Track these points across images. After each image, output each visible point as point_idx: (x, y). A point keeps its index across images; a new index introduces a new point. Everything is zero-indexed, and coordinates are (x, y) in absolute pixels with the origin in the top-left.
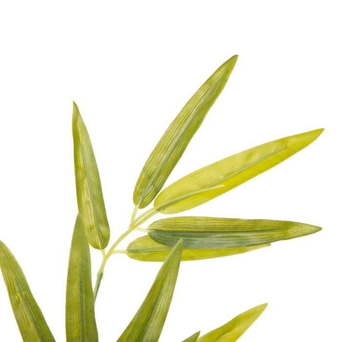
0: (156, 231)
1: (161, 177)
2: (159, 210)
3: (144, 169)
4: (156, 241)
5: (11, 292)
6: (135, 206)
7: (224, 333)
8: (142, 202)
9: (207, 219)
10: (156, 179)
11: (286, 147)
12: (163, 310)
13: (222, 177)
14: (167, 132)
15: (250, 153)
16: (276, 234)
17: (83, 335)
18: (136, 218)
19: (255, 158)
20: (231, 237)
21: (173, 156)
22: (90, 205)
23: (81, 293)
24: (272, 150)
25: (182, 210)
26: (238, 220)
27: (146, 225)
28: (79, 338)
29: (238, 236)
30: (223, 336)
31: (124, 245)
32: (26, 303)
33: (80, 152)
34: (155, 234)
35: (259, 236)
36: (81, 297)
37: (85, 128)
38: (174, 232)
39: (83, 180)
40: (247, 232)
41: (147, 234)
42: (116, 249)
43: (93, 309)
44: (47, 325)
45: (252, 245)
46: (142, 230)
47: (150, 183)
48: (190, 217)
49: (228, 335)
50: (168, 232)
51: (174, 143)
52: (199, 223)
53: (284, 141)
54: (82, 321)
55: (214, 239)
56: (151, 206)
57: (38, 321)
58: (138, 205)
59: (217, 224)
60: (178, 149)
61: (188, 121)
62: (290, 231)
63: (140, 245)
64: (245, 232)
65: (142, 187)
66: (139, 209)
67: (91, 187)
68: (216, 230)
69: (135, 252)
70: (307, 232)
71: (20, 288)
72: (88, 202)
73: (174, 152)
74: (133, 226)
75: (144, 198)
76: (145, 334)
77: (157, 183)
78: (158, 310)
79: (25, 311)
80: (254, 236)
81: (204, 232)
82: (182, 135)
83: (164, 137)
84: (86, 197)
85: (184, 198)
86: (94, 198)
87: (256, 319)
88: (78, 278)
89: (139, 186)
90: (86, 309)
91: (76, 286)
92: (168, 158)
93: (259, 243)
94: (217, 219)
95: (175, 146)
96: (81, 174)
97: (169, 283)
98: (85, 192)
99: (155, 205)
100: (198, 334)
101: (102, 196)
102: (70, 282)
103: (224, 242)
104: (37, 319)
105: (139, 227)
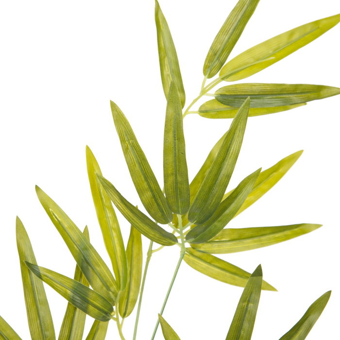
0: (221, 95)
1: (225, 53)
2: (223, 79)
3: (211, 48)
4: (222, 103)
5: (122, 141)
6: (204, 76)
7: (271, 174)
8: (210, 73)
9: (260, 85)
10: (220, 56)
11: (318, 28)
12: (235, 151)
13: (271, 52)
14: (228, 18)
15: (292, 33)
16: (312, 95)
17: (176, 171)
18: (205, 87)
19: (296, 36)
20: (278, 98)
21: (233, 37)
22: (170, 77)
23: (175, 140)
24: (308, 30)
25: (241, 78)
26: (284, 85)
27: (213, 91)
28: (173, 174)
29: (283, 98)
30: (271, 175)
31: (196, 107)
32: (133, 149)
33: (161, 37)
34: (220, 98)
35: (299, 97)
36: (175, 143)
37: (164, 19)
38: (235, 95)
39: (164, 58)
40: (291, 94)
41: (214, 98)
42: (190, 110)
43: (185, 151)
44: (149, 165)
45: (295, 104)
46: (210, 95)
47: (216, 58)
48: (247, 84)
49: (275, 174)
50: (231, 96)
51: (233, 27)
52: (254, 88)
53: (317, 23)
54: (175, 161)
55: (267, 100)
56: (217, 76)
57: (142, 162)
58: (206, 76)
59: (268, 88)
60: (237, 32)
61: (244, 9)
62: (322, 93)
63: (209, 107)
64: (288, 94)
65: (209, 62)
66: (208, 79)
67: (170, 63)
68: (267, 93)
69: (205, 112)
70: (334, 93)
71: (128, 138)
72: (168, 75)
73: (233, 34)
74: (204, 92)
75: (211, 71)
76: (221, 170)
77: (221, 59)
78: (231, 152)
79: (132, 155)
80: (296, 97)
81: (258, 95)
82: (239, 21)
83: (226, 23)
84: (167, 71)
85: (243, 69)
86: (172, 71)
87: (295, 161)
88: (172, 129)
89: (207, 61)
90: (178, 151)
91: (171, 135)
92: (229, 38)
93: (299, 102)
94: (268, 85)
95: (234, 30)
96: (162, 53)
97: (240, 131)
98: (166, 68)
99: (220, 75)
100: (260, 169)
101: (179, 69)
102: (166, 132)
103: (273, 102)
104: (141, 161)
105: (208, 93)
